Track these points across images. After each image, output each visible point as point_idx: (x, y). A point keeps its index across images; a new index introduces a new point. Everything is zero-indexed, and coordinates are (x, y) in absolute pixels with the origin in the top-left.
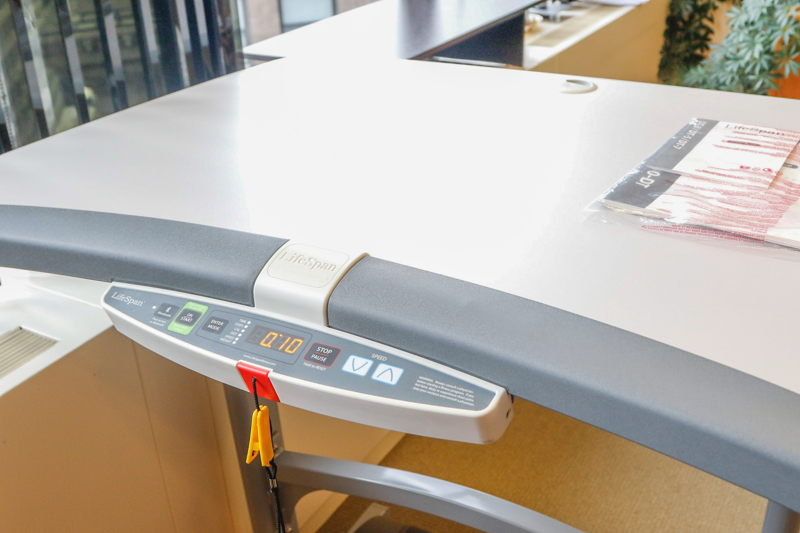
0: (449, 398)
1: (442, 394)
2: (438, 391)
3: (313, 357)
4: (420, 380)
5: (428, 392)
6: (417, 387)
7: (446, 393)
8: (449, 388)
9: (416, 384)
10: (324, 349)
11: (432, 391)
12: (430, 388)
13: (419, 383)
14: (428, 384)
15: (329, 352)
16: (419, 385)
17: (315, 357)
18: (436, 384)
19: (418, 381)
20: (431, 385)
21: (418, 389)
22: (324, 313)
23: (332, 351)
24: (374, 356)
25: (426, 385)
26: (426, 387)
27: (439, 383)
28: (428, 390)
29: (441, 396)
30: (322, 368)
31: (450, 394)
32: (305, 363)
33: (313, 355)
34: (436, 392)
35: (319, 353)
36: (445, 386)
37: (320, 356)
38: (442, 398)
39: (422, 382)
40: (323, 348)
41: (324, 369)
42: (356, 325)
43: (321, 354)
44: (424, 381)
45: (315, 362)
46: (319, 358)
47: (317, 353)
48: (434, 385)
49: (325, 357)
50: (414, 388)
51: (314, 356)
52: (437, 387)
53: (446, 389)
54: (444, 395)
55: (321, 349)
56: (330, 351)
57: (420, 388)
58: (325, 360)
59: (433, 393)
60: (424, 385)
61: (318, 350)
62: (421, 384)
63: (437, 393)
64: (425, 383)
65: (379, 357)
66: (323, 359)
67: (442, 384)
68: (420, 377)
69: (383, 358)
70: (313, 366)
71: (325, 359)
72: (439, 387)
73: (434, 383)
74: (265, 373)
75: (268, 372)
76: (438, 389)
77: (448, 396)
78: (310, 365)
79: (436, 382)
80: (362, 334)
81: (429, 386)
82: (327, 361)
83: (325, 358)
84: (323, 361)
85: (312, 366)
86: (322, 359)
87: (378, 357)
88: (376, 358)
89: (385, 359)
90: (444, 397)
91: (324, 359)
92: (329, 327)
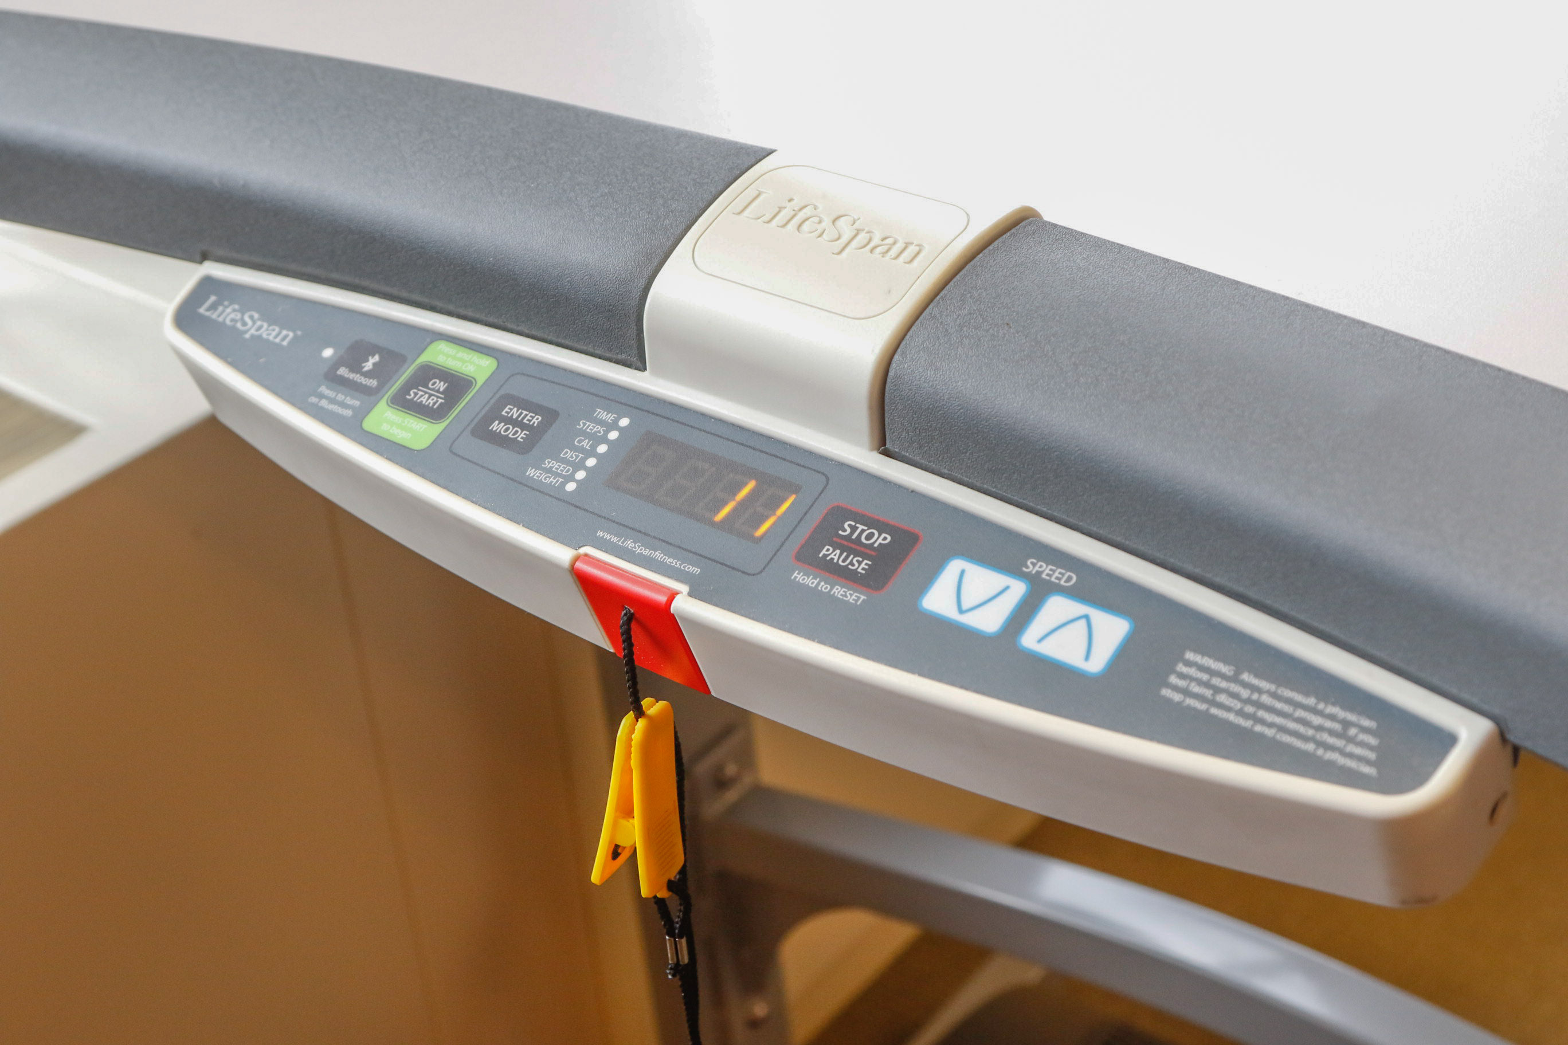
0: (1287, 739)
1: (1262, 722)
2: (1249, 709)
3: (825, 556)
4: (1189, 664)
5: (1214, 711)
6: (1176, 688)
7: (1278, 720)
8: (1289, 701)
9: (1173, 679)
10: (863, 531)
11: (1229, 709)
12: (1222, 698)
13: (1182, 676)
14: (1216, 681)
15: (880, 541)
16: (1182, 683)
17: (832, 556)
18: (1245, 685)
19: (1181, 668)
20: (1224, 684)
21: (1177, 697)
22: (870, 408)
23: (889, 538)
24: (1034, 565)
25: (1207, 685)
26: (1208, 693)
27: (1255, 681)
28: (1213, 703)
29: (1258, 728)
30: (851, 595)
31: (1292, 725)
32: (798, 574)
33: (827, 547)
34: (1240, 713)
35: (846, 543)
36: (1274, 695)
37: (851, 551)
38: (1261, 736)
39: (1192, 671)
40: (861, 527)
41: (859, 598)
42: (979, 457)
43: (853, 546)
44: (1202, 668)
45: (830, 572)
46: (844, 561)
47: (839, 541)
48: (1235, 688)
49: (865, 557)
50: (1166, 692)
51: (828, 550)
52: (1245, 693)
53: (1279, 705)
54: (1271, 725)
55: (854, 529)
56: (885, 539)
57: (1186, 692)
58: (863, 569)
59: (1231, 717)
60: (1200, 682)
61: (845, 531)
62: (1191, 679)
63: (1247, 716)
64: (1205, 677)
65: (1051, 570)
66: (860, 563)
67: (1264, 685)
68: (1190, 656)
69: (1063, 574)
70: (824, 587)
71: (866, 564)
72: (1255, 696)
73: (1235, 679)
74: (662, 599)
75: (672, 596)
76: (1248, 701)
77: (1282, 729)
78: (812, 583)
79: (1245, 677)
80: (996, 487)
81: (1217, 690)
82: (870, 570)
83: (866, 561)
84: (859, 570)
85: (818, 584)
86: (853, 565)
87: (1047, 571)
88: (1039, 573)
89: (1069, 579)
90: (1269, 732)
91: (863, 565)
92: (887, 453)
